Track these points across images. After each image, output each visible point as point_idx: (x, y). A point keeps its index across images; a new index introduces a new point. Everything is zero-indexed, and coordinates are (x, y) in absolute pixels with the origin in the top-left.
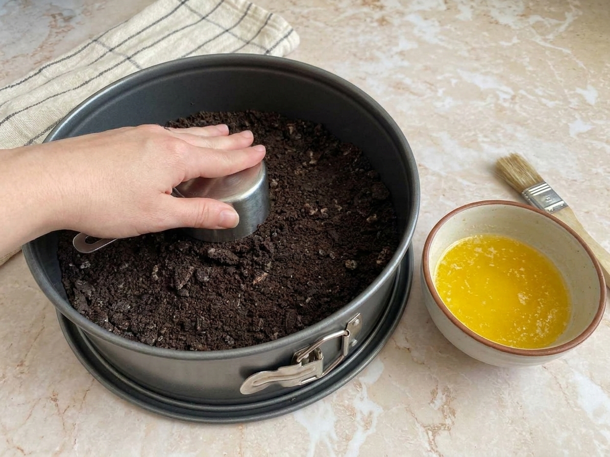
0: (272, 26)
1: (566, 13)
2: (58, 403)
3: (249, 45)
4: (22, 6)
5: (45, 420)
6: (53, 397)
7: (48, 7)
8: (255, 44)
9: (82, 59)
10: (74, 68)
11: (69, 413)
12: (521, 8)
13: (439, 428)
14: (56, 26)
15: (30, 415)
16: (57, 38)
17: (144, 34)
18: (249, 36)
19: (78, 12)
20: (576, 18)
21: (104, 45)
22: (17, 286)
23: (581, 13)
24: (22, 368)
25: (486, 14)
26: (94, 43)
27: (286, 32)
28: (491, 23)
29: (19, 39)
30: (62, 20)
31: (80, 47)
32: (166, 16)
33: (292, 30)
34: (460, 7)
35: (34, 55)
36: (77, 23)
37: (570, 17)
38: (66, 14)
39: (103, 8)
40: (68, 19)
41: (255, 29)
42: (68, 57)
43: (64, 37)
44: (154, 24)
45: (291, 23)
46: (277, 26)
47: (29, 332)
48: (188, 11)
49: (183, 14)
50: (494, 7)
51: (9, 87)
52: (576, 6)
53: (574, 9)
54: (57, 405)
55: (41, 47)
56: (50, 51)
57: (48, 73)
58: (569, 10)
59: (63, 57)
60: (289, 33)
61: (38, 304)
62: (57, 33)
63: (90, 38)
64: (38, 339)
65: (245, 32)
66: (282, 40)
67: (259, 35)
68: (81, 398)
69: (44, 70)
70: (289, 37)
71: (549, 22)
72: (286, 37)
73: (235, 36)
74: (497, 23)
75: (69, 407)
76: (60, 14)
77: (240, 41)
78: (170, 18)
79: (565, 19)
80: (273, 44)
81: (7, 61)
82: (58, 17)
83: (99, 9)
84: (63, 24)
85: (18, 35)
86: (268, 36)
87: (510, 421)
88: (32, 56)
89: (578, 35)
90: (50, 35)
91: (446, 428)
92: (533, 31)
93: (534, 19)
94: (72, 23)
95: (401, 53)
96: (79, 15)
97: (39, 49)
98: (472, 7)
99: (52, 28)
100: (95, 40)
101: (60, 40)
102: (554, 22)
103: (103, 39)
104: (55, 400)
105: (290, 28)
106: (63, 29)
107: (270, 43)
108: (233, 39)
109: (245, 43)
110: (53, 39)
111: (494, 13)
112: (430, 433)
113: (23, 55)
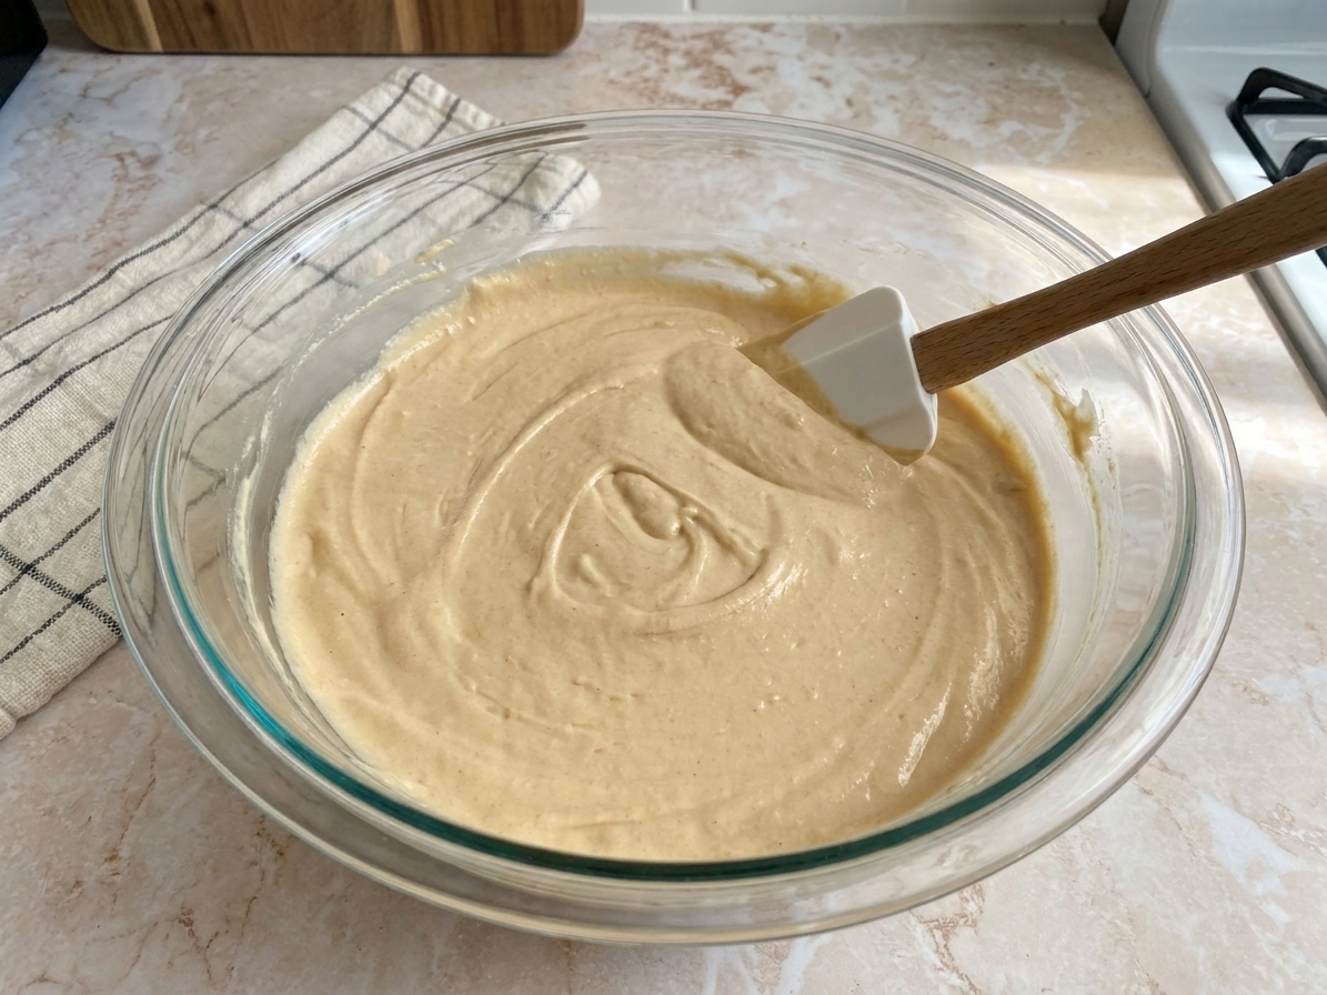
0: (550, 169)
1: (1063, 116)
2: (193, 928)
3: (508, 205)
4: (56, 139)
5: (170, 964)
6: (183, 917)
7: (107, 139)
8: (518, 203)
9: (192, 243)
10: (178, 265)
11: (217, 948)
12: (981, 108)
13: (956, 925)
14: (126, 176)
15: (139, 956)
16: (132, 202)
17: (305, 189)
18: (506, 188)
19: (167, 146)
20: (1081, 122)
21: (230, 214)
22: (92, 701)
23: (1088, 114)
24: (114, 864)
25: (924, 123)
26: (211, 211)
27: (575, 178)
28: (934, 138)
29: (56, 207)
30: (138, 165)
31: (184, 221)
32: (343, 154)
33: (585, 174)
34: (877, 111)
35: (89, 237)
36: (168, 171)
37: (1070, 123)
38: (144, 152)
39: (216, 139)
40: (150, 162)
41: (517, 174)
42: (164, 243)
43: (145, 199)
44: (322, 169)
45: (582, 162)
46: (557, 167)
47: (124, 790)
48: (384, 139)
49: (375, 147)
50: (935, 109)
51: (52, 309)
52: (1077, 101)
53: (1075, 107)
54: (192, 933)
55: (103, 221)
56: (122, 229)
57: (128, 277)
58: (1066, 109)
59: (155, 241)
60: (581, 179)
61: (139, 733)
62: (130, 191)
63: (202, 202)
64: (143, 805)
65: (498, 181)
66: (569, 192)
67: (524, 186)
68: (241, 913)
69: (118, 272)
70: (581, 186)
71: (1036, 131)
72: (576, 185)
73: (479, 188)
74: (944, 137)
75: (217, 934)
76: (133, 154)
77: (490, 197)
78: (352, 155)
79: (1061, 125)
80: (554, 200)
81: (38, 253)
82: (129, 161)
83: (208, 140)
84: (141, 174)
85: (55, 199)
86: (544, 186)
87: (1089, 901)
88: (86, 240)
89: (1089, 154)
90: (117, 196)
91: (970, 923)
92: (1011, 149)
93: (1008, 127)
94: (159, 171)
95: (784, 203)
96: (171, 153)
97: (98, 225)
98: (897, 111)
99: (119, 180)
100: (214, 206)
101: (137, 206)
102: (1044, 131)
103: (229, 203)
104: (189, 923)
105: (581, 169)
106: (141, 182)
107: (548, 199)
108: (475, 195)
109: (498, 201)
110: (122, 205)
111: (937, 121)
112: (938, 934)
113: (67, 240)
